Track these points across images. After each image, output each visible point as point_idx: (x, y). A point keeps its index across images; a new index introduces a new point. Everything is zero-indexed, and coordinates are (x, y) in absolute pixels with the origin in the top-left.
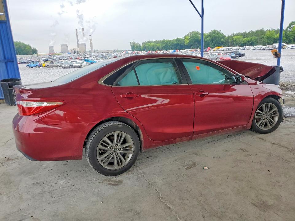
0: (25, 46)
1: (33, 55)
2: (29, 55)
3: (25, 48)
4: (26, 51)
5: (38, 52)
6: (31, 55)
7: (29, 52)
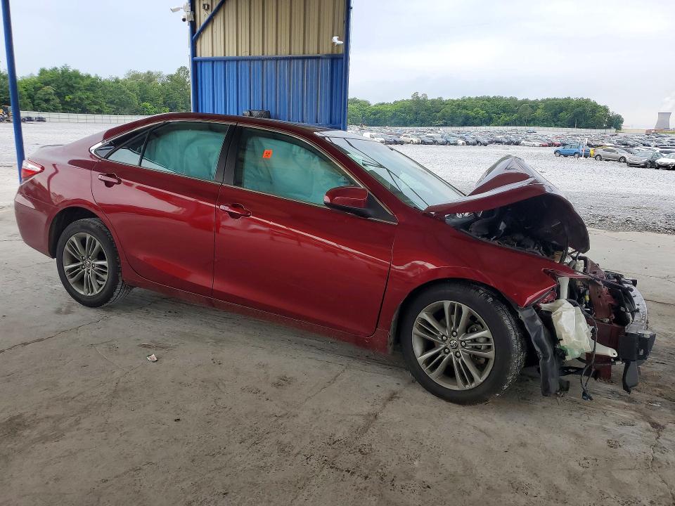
0: (595, 108)
1: (608, 131)
2: (598, 131)
3: (595, 113)
4: (594, 120)
5: (624, 126)
6: (603, 131)
7: (600, 122)
